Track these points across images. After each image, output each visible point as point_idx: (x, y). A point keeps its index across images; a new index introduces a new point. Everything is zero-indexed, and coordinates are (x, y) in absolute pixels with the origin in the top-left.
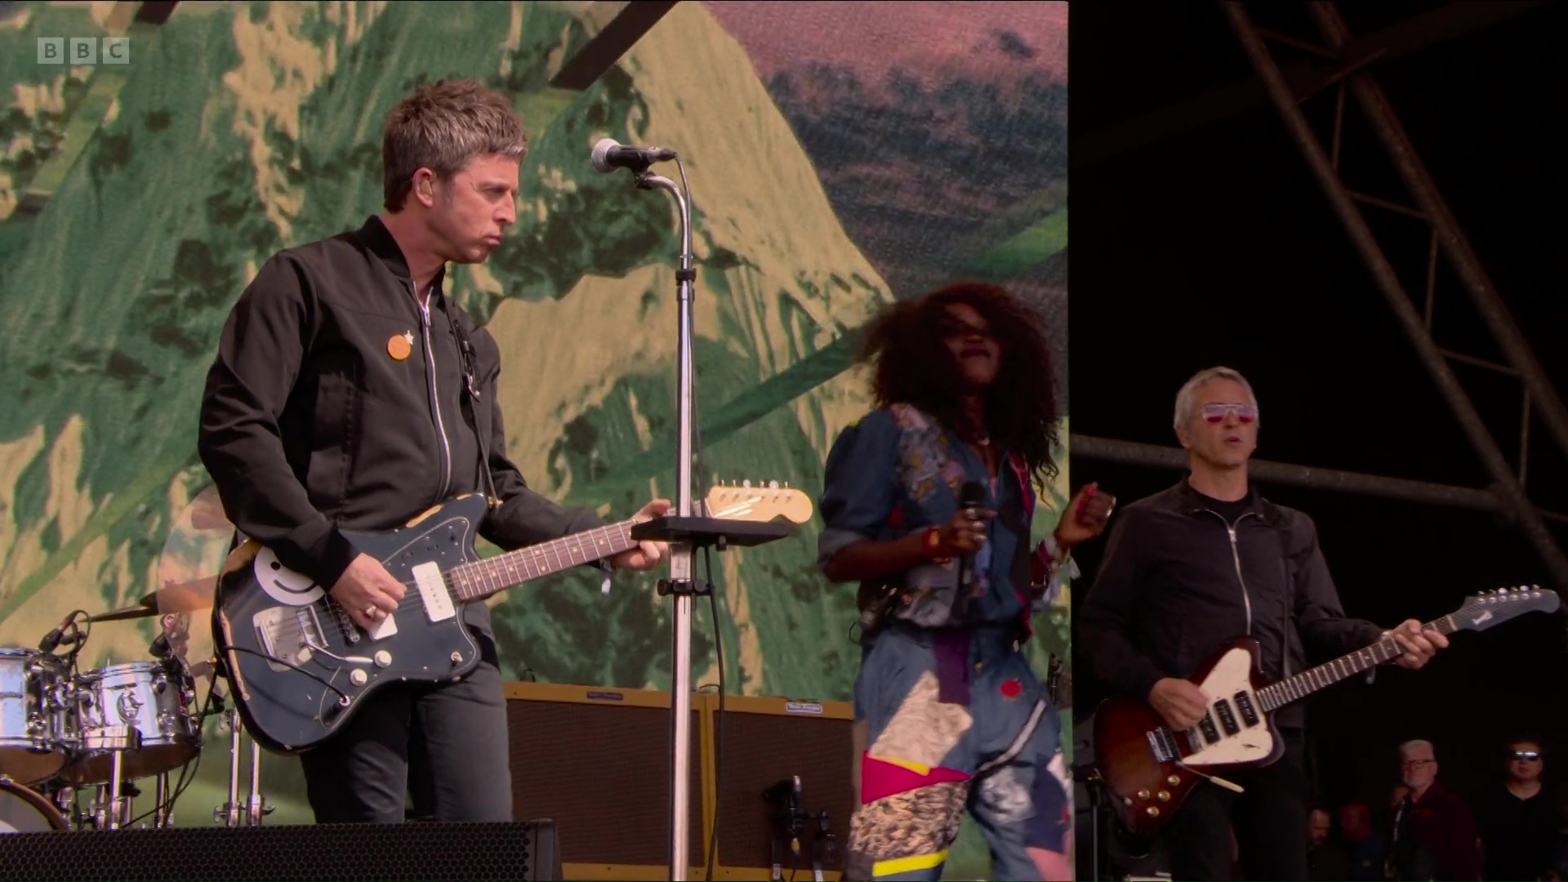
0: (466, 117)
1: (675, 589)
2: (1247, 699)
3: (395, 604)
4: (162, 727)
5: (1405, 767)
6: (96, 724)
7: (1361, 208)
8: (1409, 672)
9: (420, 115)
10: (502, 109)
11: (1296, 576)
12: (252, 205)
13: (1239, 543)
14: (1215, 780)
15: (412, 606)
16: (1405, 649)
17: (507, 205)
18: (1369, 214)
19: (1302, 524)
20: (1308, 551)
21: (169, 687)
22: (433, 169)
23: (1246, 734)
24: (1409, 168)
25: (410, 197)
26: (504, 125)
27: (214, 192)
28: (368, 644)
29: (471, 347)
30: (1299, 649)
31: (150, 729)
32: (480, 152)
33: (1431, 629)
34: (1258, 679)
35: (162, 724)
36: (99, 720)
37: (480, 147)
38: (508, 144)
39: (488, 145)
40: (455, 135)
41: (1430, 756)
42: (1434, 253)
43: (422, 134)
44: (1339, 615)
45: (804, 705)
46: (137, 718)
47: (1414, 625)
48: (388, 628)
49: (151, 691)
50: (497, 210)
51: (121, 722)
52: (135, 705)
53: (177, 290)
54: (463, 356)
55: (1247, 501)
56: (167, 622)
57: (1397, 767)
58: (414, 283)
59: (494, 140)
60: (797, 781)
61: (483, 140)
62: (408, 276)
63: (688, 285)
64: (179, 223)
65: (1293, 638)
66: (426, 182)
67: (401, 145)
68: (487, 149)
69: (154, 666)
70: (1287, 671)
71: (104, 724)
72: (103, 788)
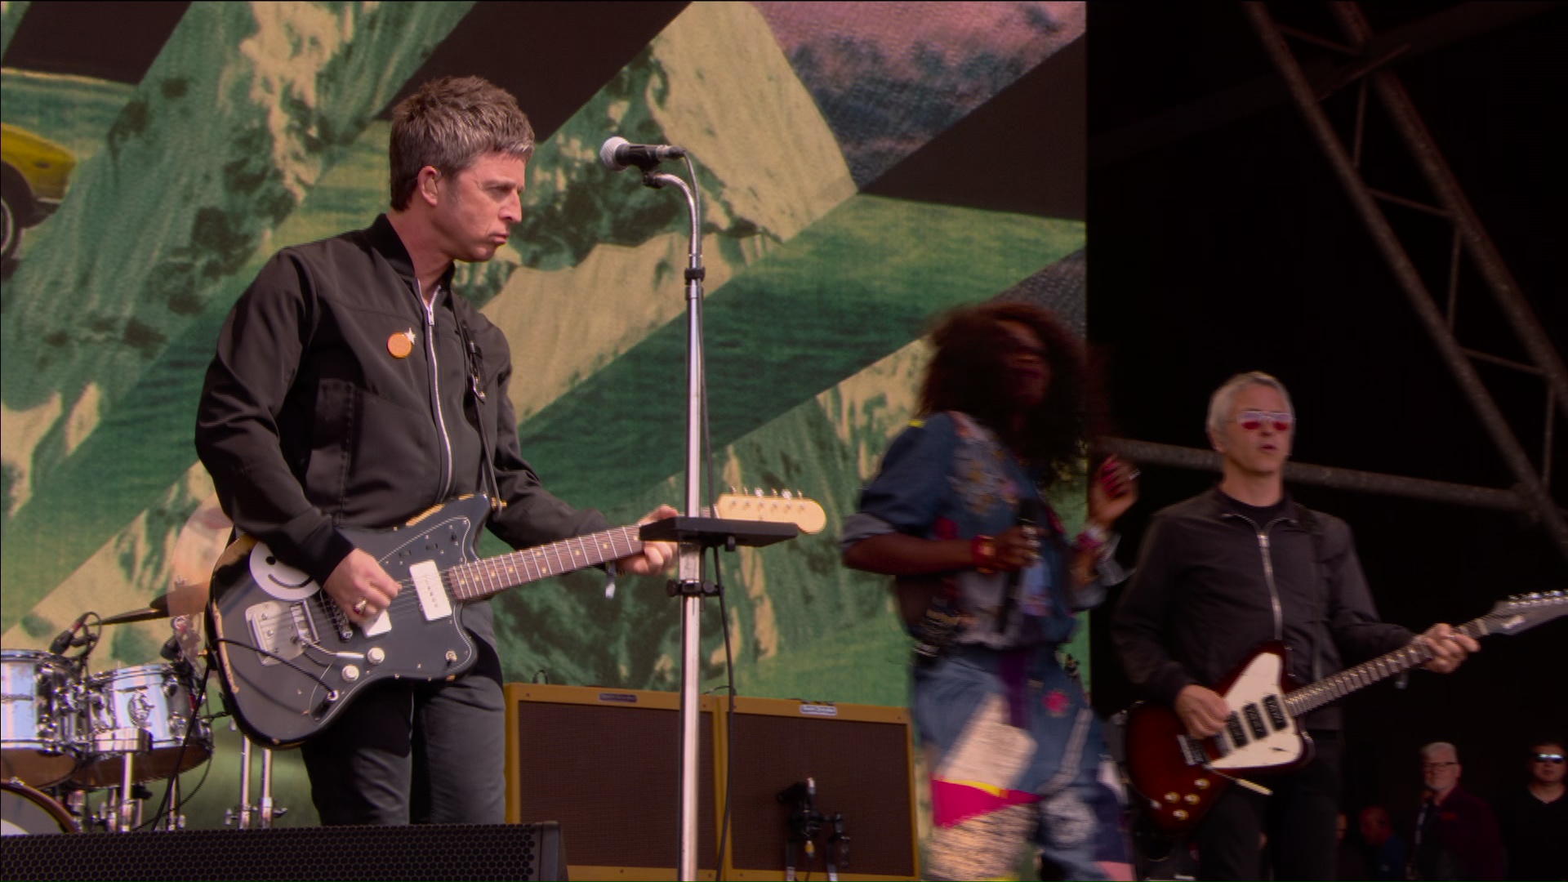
0: (471, 116)
1: (684, 590)
2: (1276, 704)
3: (387, 601)
4: (173, 730)
5: (1428, 769)
6: (107, 726)
7: (1381, 204)
8: (1440, 676)
9: (425, 113)
10: (507, 107)
11: (1329, 581)
12: (269, 174)
13: (1271, 548)
14: (1244, 783)
15: (407, 604)
16: (1434, 653)
17: (513, 203)
18: (1389, 212)
19: (1336, 530)
20: (1341, 557)
21: (180, 688)
22: (439, 168)
23: (1275, 738)
24: (1432, 167)
25: (415, 196)
26: (509, 122)
27: (232, 159)
28: (360, 639)
29: (477, 348)
30: (1333, 653)
31: (162, 732)
32: (485, 150)
33: (1460, 632)
34: (1288, 683)
35: (173, 726)
36: (110, 723)
37: (485, 146)
38: (513, 143)
39: (493, 143)
40: (460, 133)
41: (1452, 758)
42: (1456, 251)
43: (427, 133)
44: (1372, 620)
45: (818, 706)
46: (148, 721)
47: (1444, 629)
48: (382, 625)
49: (162, 694)
50: (502, 208)
51: (132, 725)
52: (145, 707)
53: (195, 258)
54: (469, 356)
55: (1279, 507)
56: (178, 624)
57: (1418, 768)
58: (419, 282)
59: (499, 139)
60: (812, 783)
61: (487, 137)
62: (413, 275)
63: (697, 284)
64: (196, 191)
65: (1325, 641)
66: (431, 181)
67: (406, 143)
68: (492, 148)
69: (164, 669)
70: (1318, 674)
71: (115, 726)
72: (115, 792)
